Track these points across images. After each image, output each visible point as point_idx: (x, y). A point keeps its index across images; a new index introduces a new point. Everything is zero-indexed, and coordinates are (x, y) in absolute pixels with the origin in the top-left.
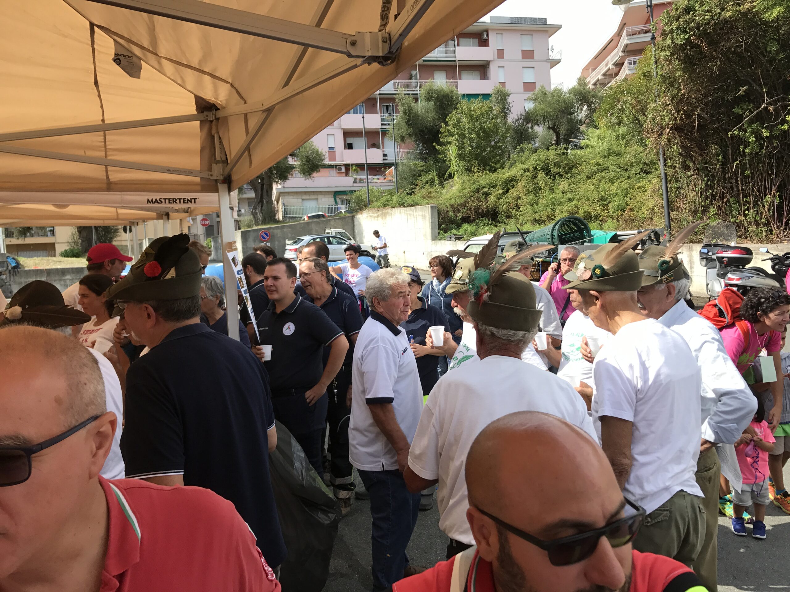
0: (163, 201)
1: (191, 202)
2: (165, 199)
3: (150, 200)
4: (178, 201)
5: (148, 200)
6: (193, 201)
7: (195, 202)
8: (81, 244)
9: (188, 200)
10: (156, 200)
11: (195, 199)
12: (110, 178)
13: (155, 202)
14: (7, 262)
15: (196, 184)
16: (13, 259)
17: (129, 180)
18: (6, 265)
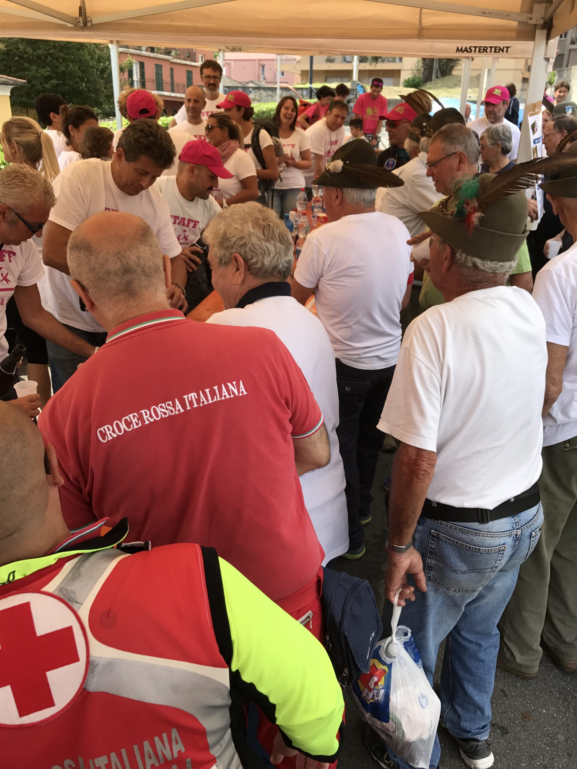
0: (473, 49)
1: (503, 51)
2: (475, 47)
3: (460, 48)
4: (489, 49)
5: (458, 49)
6: (505, 49)
7: (507, 52)
8: (424, 72)
9: (500, 48)
10: (466, 48)
11: (507, 48)
12: (423, 22)
13: (465, 51)
14: (356, 89)
15: (509, 29)
16: (362, 87)
17: (441, 25)
18: (355, 92)
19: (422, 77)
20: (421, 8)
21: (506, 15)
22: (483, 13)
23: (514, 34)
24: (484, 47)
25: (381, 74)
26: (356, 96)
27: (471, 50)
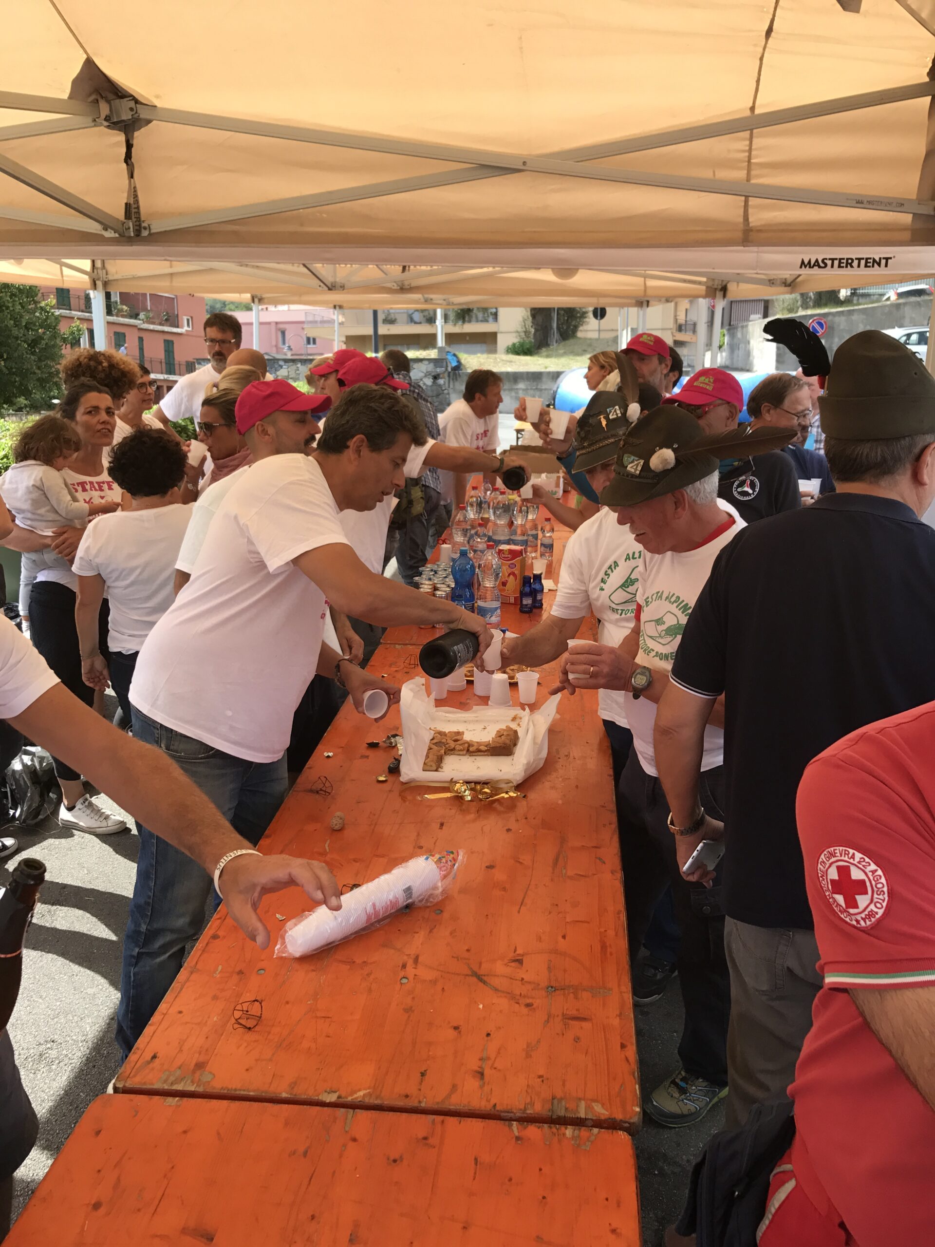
0: (829, 263)
1: (879, 264)
2: (833, 260)
3: (806, 262)
4: (856, 263)
5: (803, 262)
6: (883, 262)
7: (886, 266)
8: (535, 334)
9: (874, 260)
10: (817, 261)
11: (887, 259)
12: (750, 220)
13: (814, 265)
14: (446, 359)
15: (903, 229)
16: (455, 355)
17: (781, 224)
18: (445, 364)
19: (533, 341)
20: (747, 197)
21: (898, 205)
22: (858, 202)
23: (907, 235)
24: (848, 259)
25: (468, 338)
26: (446, 369)
27: (826, 265)
